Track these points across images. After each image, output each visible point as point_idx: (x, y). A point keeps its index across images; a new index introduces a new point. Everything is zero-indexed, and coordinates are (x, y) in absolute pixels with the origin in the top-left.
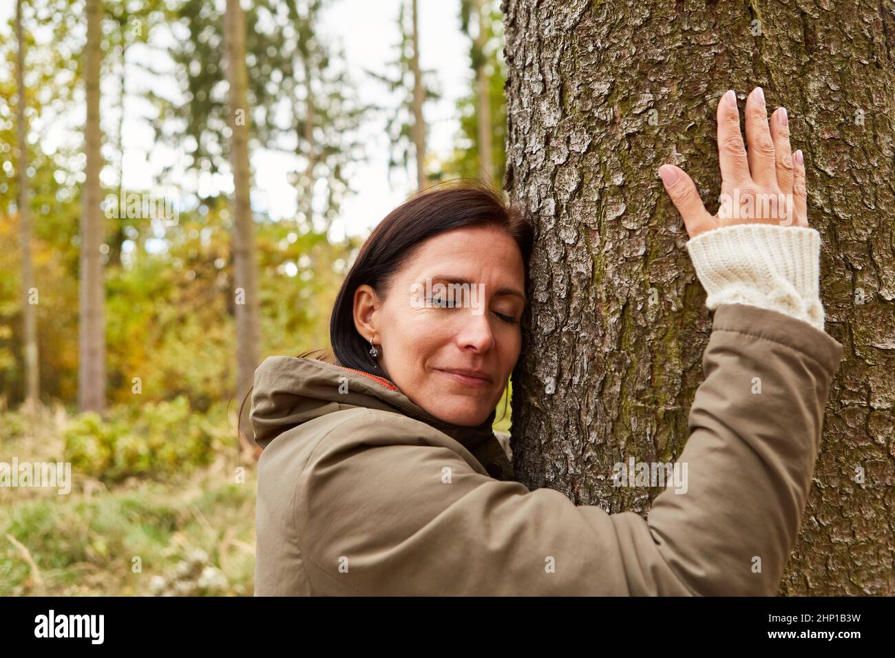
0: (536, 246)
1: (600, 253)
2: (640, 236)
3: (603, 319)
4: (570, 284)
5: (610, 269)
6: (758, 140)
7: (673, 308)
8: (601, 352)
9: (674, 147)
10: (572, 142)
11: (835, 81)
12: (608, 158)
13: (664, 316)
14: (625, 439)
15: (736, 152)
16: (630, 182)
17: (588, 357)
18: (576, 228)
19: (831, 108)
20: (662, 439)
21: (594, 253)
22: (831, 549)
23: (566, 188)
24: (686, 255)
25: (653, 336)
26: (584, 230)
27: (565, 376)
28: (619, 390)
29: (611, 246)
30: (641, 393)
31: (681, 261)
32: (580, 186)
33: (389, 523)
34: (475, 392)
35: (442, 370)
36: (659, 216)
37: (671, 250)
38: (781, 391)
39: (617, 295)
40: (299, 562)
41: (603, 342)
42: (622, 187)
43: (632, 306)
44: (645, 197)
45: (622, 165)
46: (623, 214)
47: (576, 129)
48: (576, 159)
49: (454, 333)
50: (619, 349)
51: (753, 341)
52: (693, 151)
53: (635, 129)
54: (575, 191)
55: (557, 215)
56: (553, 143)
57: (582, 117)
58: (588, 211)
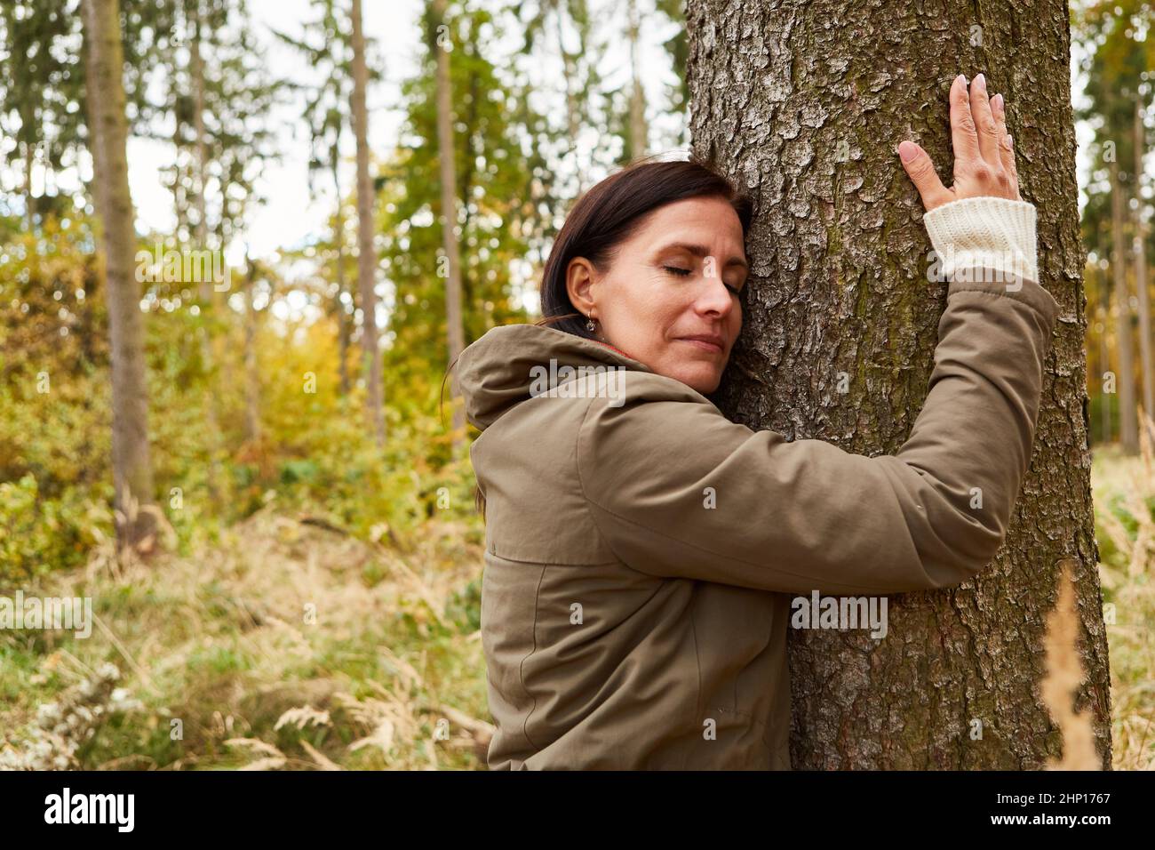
0: (755, 222)
1: (835, 225)
2: (877, 208)
3: (837, 288)
4: (801, 257)
5: (847, 240)
6: (984, 122)
7: (909, 276)
8: (835, 320)
9: (909, 125)
10: (806, 117)
11: (1034, 74)
12: (845, 133)
13: (900, 284)
14: (860, 399)
15: (969, 132)
16: (867, 157)
17: (822, 325)
18: (809, 202)
19: (1030, 98)
20: (896, 397)
21: (829, 225)
22: (1024, 500)
23: (797, 162)
24: (921, 227)
25: (889, 302)
26: (819, 202)
27: (793, 346)
28: (855, 354)
29: (847, 218)
30: (878, 355)
31: (917, 233)
32: (814, 160)
33: (682, 465)
34: (714, 357)
35: (682, 338)
36: (895, 190)
37: (906, 222)
38: (1020, 341)
39: (856, 265)
40: (584, 510)
41: (837, 310)
42: (858, 161)
43: (869, 275)
44: (882, 171)
45: (860, 140)
46: (861, 188)
47: (809, 105)
48: (809, 134)
49: (692, 300)
50: (855, 316)
51: (995, 298)
52: (926, 130)
53: (874, 107)
54: (809, 165)
55: (785, 190)
56: (781, 117)
57: (816, 92)
58: (823, 184)
